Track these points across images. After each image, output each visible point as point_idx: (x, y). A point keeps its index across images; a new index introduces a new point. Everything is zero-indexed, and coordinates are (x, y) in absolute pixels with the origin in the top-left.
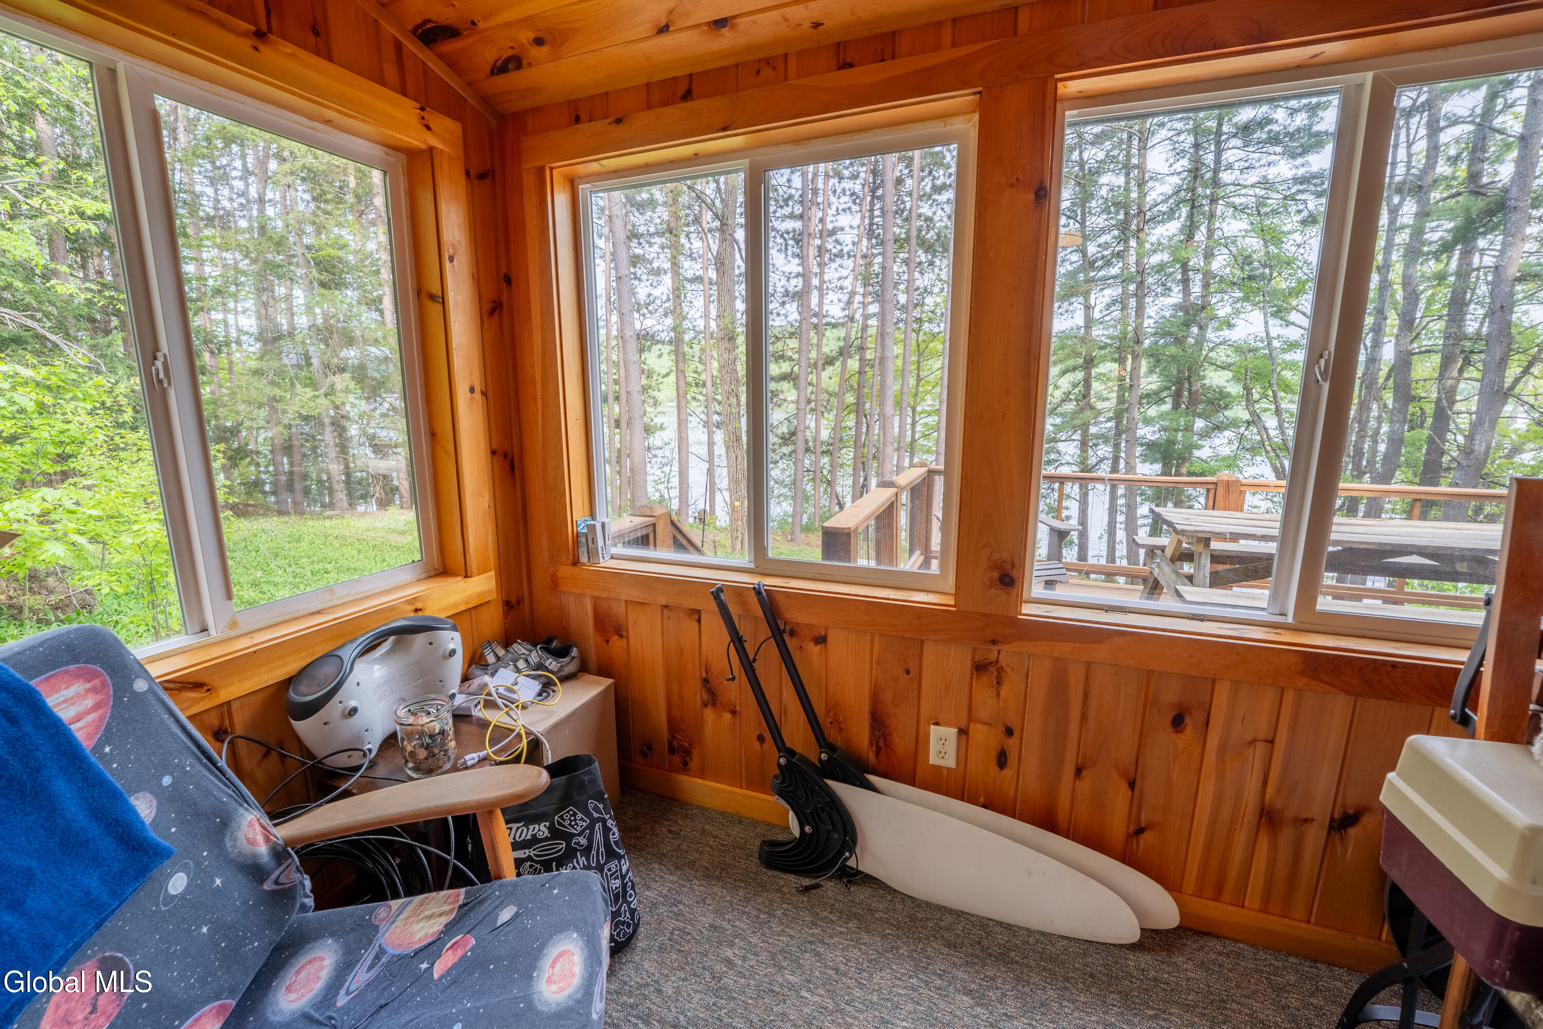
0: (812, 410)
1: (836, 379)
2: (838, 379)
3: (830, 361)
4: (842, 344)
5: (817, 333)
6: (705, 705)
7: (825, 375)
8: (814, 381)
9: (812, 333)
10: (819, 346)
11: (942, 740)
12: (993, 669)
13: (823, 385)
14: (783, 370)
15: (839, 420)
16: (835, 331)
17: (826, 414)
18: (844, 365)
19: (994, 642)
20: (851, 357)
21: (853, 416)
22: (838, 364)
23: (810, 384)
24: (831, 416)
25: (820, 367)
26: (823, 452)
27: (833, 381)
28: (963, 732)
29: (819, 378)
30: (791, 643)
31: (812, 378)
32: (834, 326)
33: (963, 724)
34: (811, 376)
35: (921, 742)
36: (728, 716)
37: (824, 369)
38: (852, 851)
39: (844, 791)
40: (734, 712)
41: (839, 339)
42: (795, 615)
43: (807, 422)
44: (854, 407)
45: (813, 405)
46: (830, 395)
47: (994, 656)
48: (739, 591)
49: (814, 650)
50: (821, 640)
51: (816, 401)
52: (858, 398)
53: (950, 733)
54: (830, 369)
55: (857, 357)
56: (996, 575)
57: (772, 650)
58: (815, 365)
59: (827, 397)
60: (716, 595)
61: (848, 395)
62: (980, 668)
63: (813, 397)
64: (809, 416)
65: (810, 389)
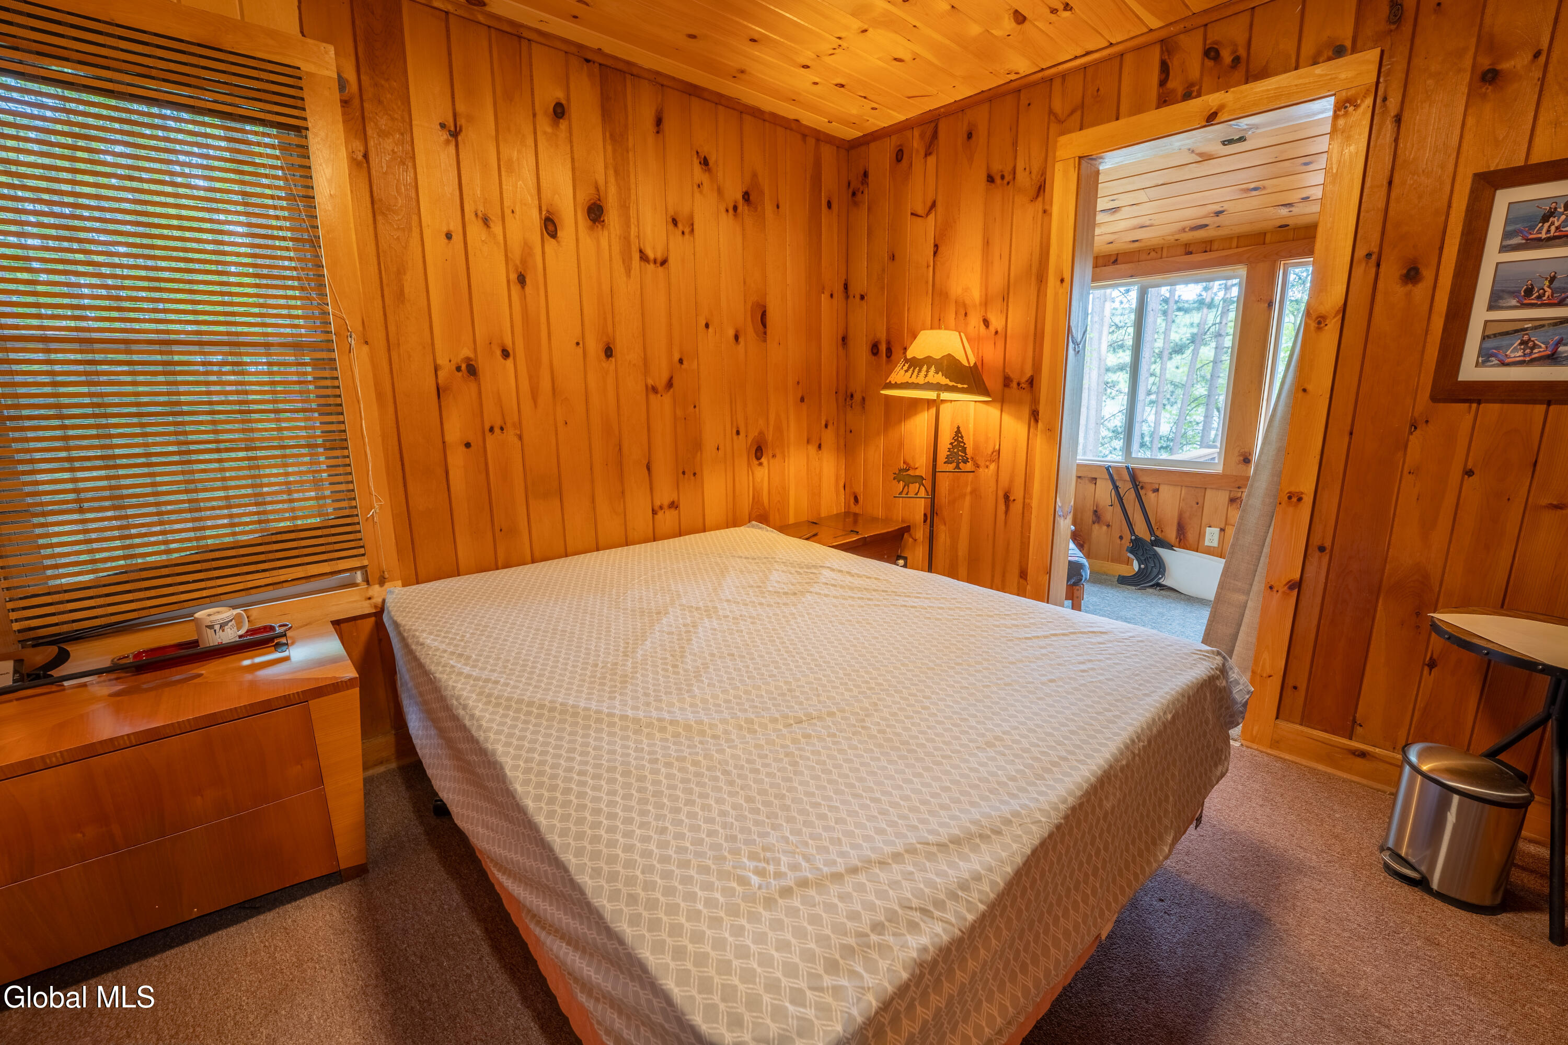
0: (1152, 402)
1: (1184, 369)
2: (1186, 369)
3: (1179, 350)
4: (1195, 330)
5: (1166, 320)
6: (1094, 523)
7: (1171, 365)
8: (1158, 372)
9: (1160, 320)
10: (1166, 332)
11: (1212, 534)
12: (1239, 501)
13: (1168, 376)
14: (1121, 361)
15: (1182, 415)
16: (1187, 316)
17: (1168, 407)
18: (1195, 353)
19: (1239, 488)
20: (1205, 344)
21: (1201, 410)
22: (1188, 352)
23: (1152, 375)
24: (1175, 410)
25: (1166, 354)
26: (1162, 448)
27: (1181, 370)
28: (1222, 530)
29: (1163, 369)
30: (1142, 492)
31: (1156, 368)
32: (1186, 311)
33: (1222, 526)
34: (1153, 367)
35: (1201, 535)
36: (1105, 528)
37: (1170, 358)
38: (1163, 575)
39: (1160, 550)
40: (1108, 526)
41: (1192, 325)
42: (1143, 479)
43: (1146, 414)
44: (1204, 400)
45: (1153, 397)
46: (1176, 386)
47: (1239, 495)
48: (1116, 468)
49: (1152, 496)
50: (1156, 490)
51: (1157, 393)
52: (1210, 390)
53: (1217, 530)
54: (1177, 358)
55: (1213, 344)
56: (1242, 458)
57: (1132, 494)
58: (1160, 355)
59: (1171, 388)
60: (1107, 469)
61: (1199, 386)
62: (1232, 500)
63: (1154, 389)
64: (1148, 409)
65: (1152, 379)
